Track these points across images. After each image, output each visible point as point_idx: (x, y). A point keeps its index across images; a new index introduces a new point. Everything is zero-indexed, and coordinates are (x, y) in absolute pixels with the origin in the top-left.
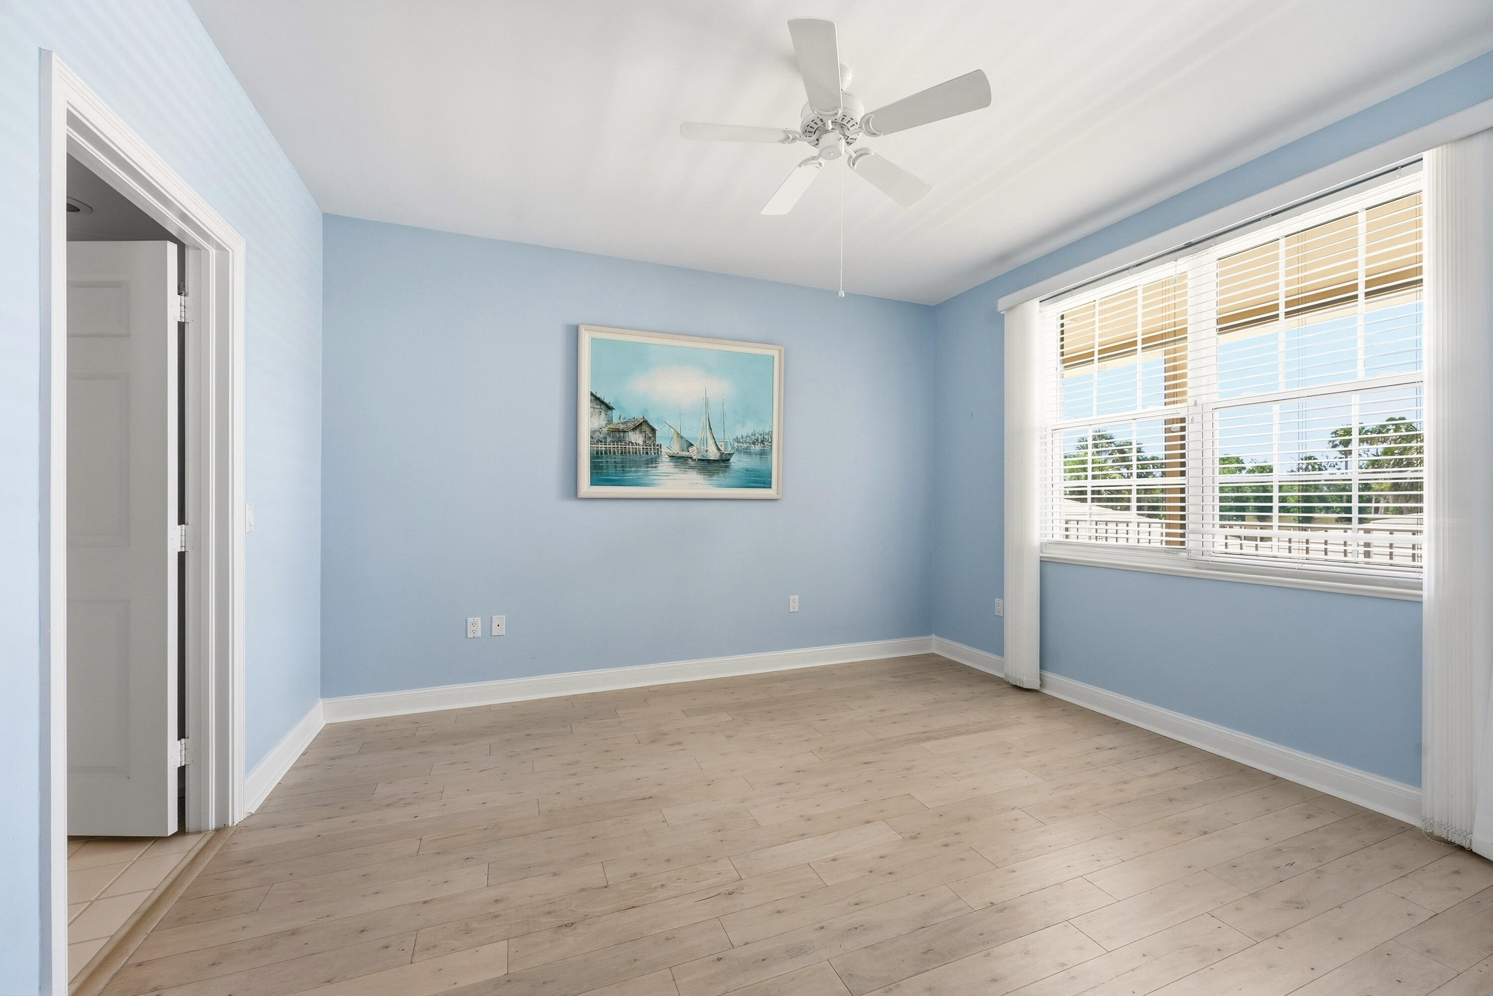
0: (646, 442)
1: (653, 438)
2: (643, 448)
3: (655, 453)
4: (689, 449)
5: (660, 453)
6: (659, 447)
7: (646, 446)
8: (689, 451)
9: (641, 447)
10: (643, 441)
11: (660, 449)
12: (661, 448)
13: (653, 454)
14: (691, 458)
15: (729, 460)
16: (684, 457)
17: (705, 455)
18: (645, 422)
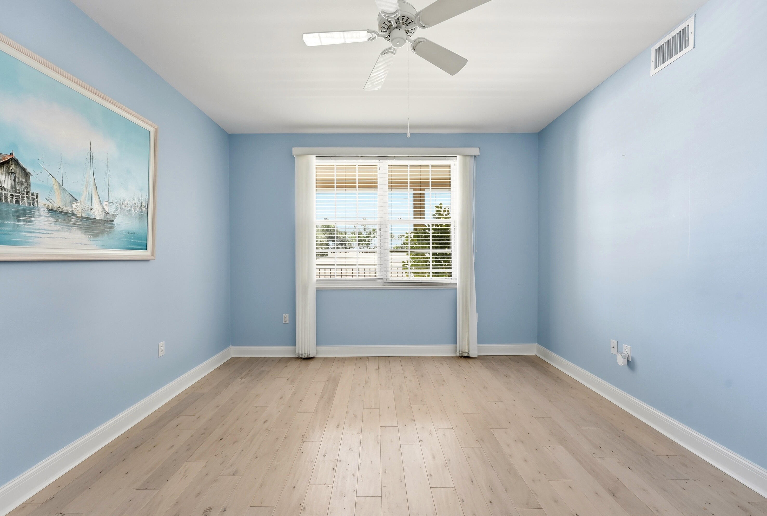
0: (15, 187)
1: (25, 184)
2: (12, 195)
3: (29, 204)
4: (73, 205)
5: (36, 203)
6: (35, 197)
7: (16, 192)
8: (72, 207)
9: (9, 194)
10: (12, 185)
11: (36, 200)
12: (37, 198)
13: (26, 205)
14: (75, 215)
15: (113, 221)
16: (66, 213)
17: (90, 213)
18: (13, 160)
